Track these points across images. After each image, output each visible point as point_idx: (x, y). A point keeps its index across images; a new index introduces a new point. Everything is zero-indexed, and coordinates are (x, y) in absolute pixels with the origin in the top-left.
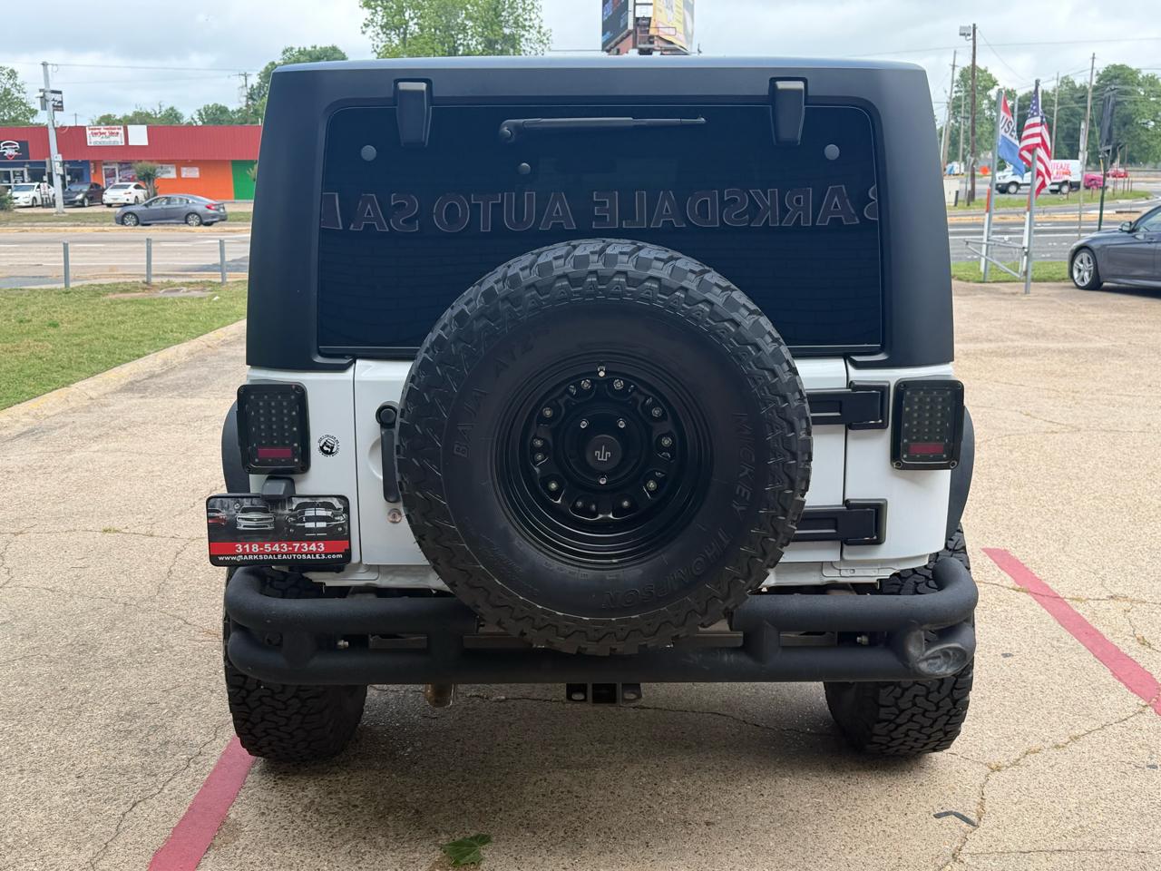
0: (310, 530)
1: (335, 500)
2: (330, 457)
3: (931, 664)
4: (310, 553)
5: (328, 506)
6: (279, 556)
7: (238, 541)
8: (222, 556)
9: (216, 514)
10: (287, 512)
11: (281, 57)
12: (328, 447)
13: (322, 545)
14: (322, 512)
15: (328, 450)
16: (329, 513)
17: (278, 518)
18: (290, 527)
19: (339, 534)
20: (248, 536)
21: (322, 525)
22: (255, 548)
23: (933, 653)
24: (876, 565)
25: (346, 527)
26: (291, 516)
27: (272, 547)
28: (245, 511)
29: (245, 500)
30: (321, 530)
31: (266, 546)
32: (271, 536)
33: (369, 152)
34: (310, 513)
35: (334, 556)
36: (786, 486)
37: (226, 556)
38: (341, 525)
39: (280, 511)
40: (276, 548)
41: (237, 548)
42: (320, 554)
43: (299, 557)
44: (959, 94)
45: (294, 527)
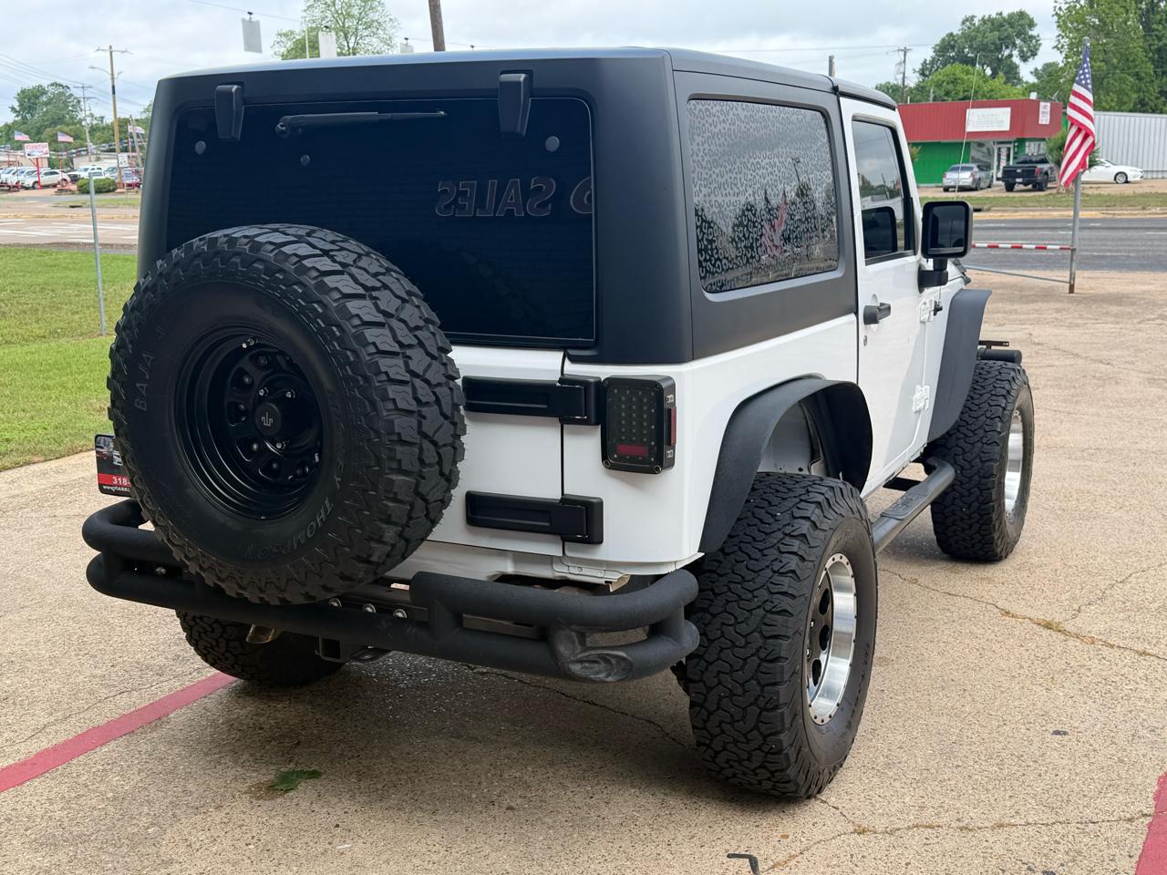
3: (586, 668)
11: (961, 27)
23: (588, 656)
24: (602, 566)
36: (373, 463)
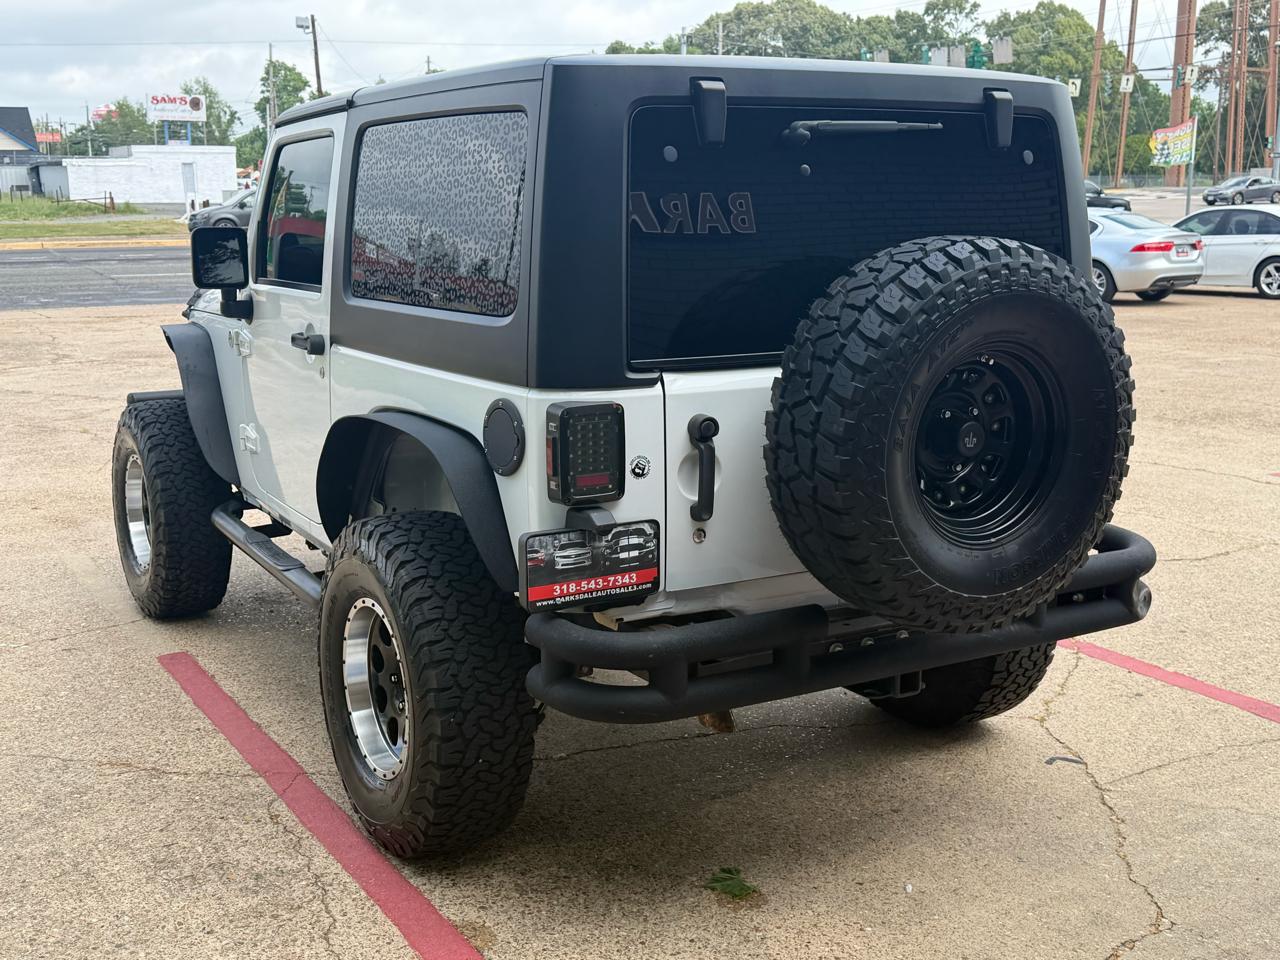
0: (624, 561)
1: (646, 525)
2: (641, 480)
4: (624, 585)
5: (640, 533)
6: (594, 594)
7: (555, 583)
8: (540, 601)
9: (535, 555)
10: (604, 543)
12: (640, 468)
13: (634, 575)
14: (635, 540)
15: (639, 474)
16: (641, 540)
17: (595, 551)
18: (606, 560)
19: (650, 562)
20: (566, 575)
21: (635, 553)
22: (573, 587)
25: (656, 553)
26: (607, 548)
27: (588, 584)
28: (563, 547)
29: (562, 536)
30: (634, 559)
31: (584, 584)
32: (588, 572)
33: (671, 153)
34: (624, 542)
35: (644, 587)
37: (543, 600)
38: (652, 552)
39: (597, 544)
40: (592, 585)
41: (555, 591)
42: (632, 585)
43: (613, 592)
44: (267, 94)
45: (610, 560)
